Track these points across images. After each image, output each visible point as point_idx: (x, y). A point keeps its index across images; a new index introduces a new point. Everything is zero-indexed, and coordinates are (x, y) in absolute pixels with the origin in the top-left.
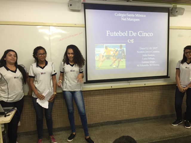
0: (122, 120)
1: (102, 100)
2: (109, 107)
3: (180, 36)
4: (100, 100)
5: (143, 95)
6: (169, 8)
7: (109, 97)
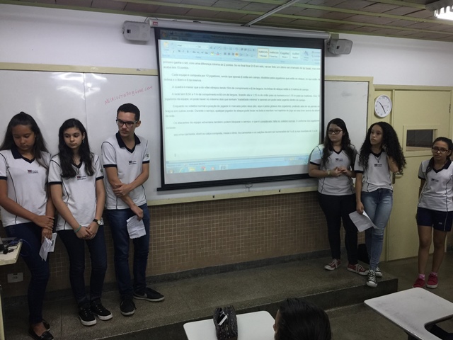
0: (236, 264)
1: (194, 224)
2: (210, 238)
3: (346, 95)
4: (190, 224)
5: (276, 212)
6: (324, 39)
7: (209, 218)
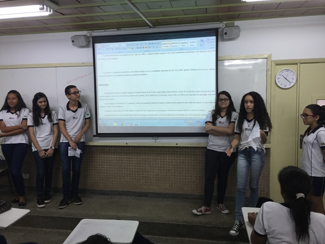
2: (130, 171)
6: (218, 29)
7: (129, 158)
